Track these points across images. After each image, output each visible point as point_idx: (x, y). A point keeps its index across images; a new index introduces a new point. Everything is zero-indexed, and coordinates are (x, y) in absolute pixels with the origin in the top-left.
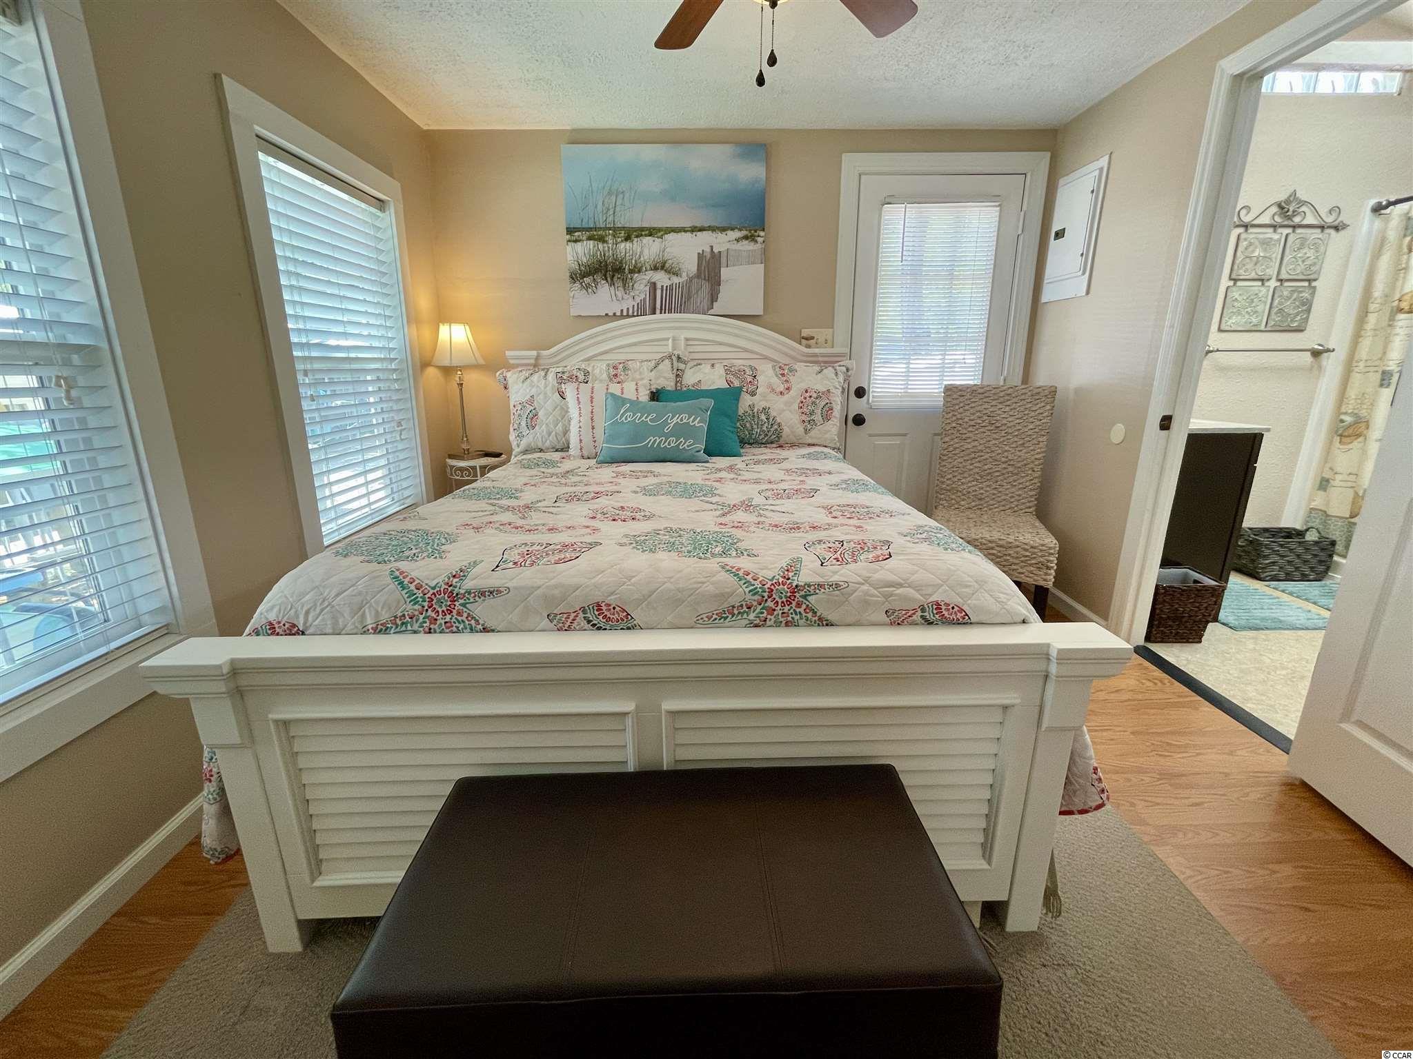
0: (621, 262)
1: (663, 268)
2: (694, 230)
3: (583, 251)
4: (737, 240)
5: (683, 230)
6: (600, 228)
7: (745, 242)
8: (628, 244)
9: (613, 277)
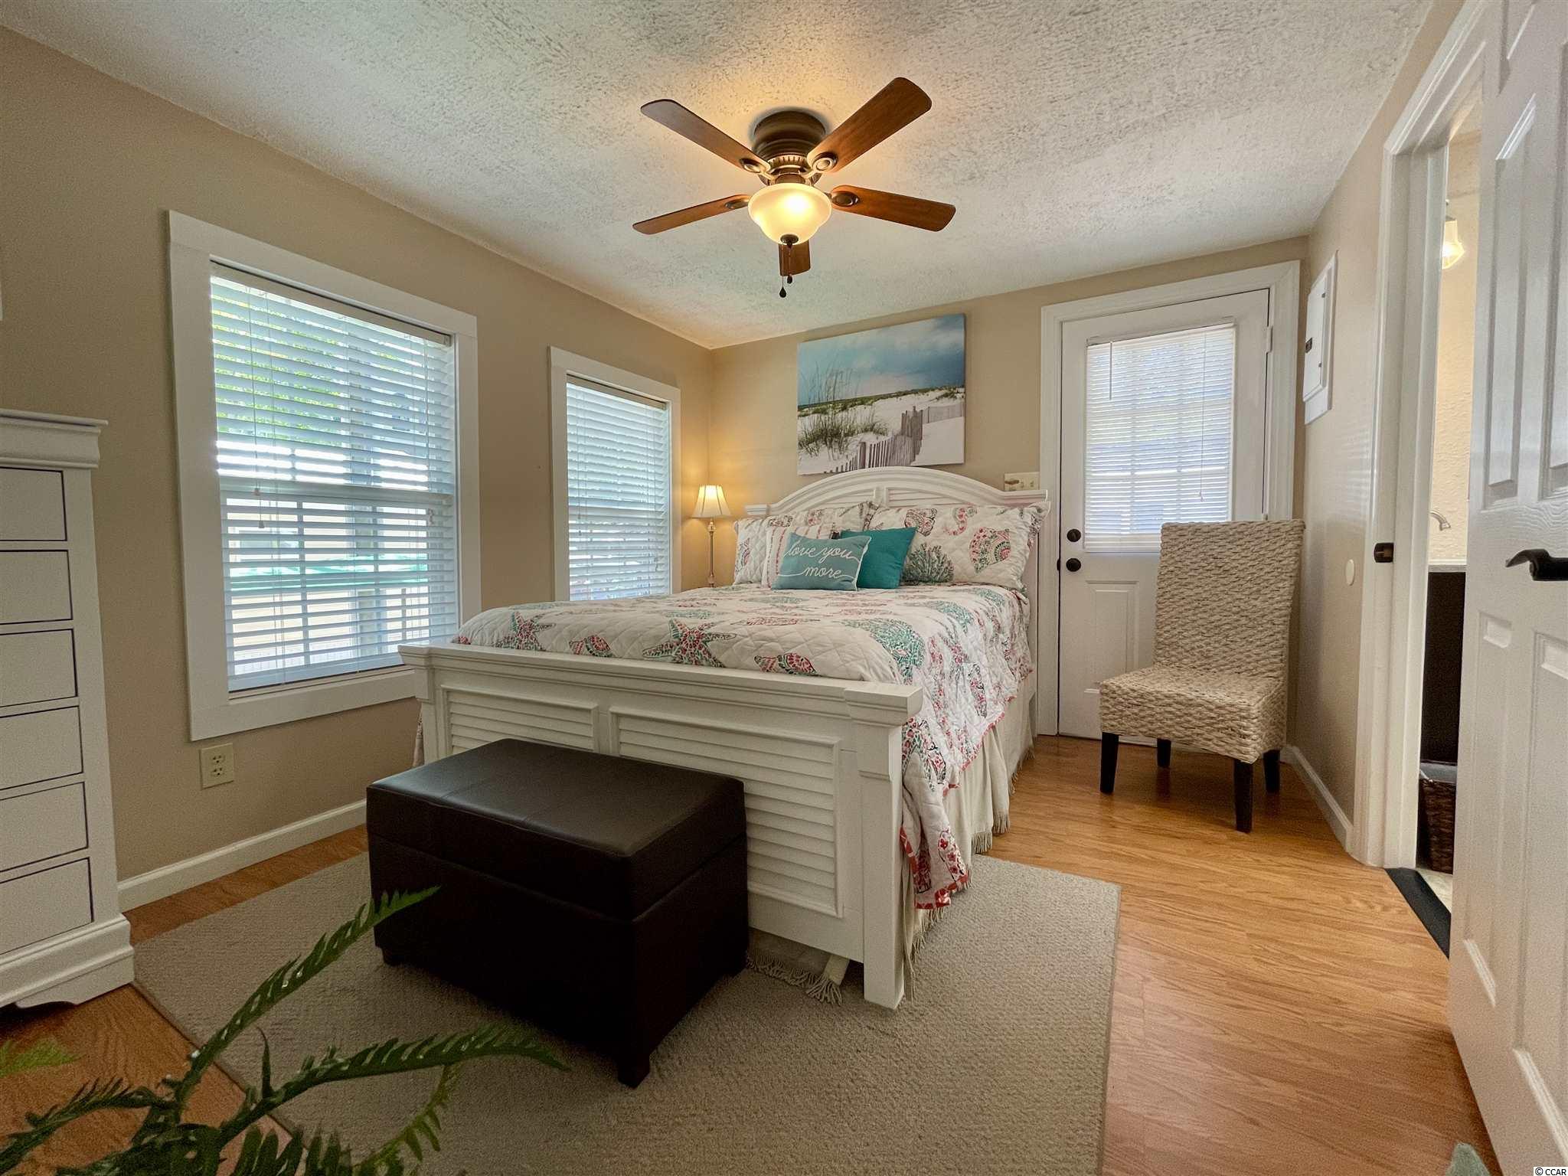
0: (838, 429)
1: (872, 430)
2: (899, 395)
3: (810, 423)
4: (938, 399)
5: (890, 396)
6: (823, 404)
7: (945, 399)
8: (844, 413)
9: (831, 442)
